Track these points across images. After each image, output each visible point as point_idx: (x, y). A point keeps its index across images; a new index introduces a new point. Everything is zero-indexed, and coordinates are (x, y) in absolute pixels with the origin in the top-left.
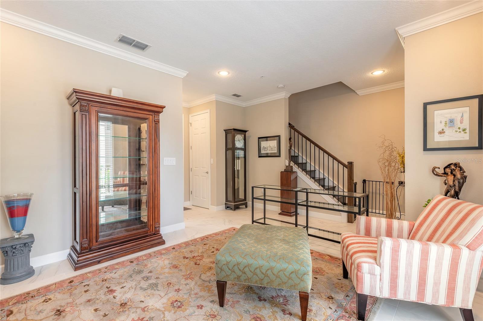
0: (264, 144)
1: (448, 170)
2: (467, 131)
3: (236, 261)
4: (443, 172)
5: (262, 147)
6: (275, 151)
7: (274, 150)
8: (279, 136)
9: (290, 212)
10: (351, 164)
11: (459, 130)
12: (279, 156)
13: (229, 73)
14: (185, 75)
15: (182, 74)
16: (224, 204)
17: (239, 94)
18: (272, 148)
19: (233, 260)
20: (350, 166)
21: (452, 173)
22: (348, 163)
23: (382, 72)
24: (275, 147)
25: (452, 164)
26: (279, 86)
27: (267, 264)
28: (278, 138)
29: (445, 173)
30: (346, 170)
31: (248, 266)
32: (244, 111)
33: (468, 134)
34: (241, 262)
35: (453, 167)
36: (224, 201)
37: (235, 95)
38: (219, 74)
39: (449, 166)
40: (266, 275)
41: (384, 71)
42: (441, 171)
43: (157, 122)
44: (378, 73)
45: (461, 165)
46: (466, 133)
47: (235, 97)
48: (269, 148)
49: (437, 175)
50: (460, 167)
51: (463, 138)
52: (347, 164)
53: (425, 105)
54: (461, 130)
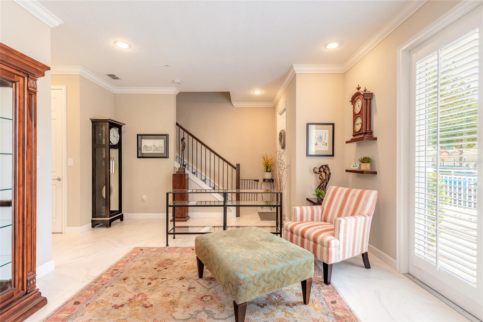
0: (145, 143)
1: (322, 170)
2: (328, 145)
3: (261, 273)
4: (318, 171)
5: (143, 145)
6: (162, 151)
7: (160, 150)
8: (167, 135)
9: (184, 217)
10: (238, 165)
11: (324, 144)
12: (167, 157)
13: (130, 47)
14: (57, 24)
15: (56, 22)
16: (91, 221)
17: (117, 76)
18: (157, 148)
19: (257, 273)
20: (237, 168)
21: (324, 171)
22: (237, 164)
23: (260, 92)
24: (162, 147)
25: (324, 165)
26: (177, 81)
27: (286, 264)
28: (166, 137)
29: (320, 171)
30: (235, 171)
31: (273, 272)
32: (116, 99)
33: (328, 146)
34: (265, 271)
35: (324, 167)
36: (90, 217)
37: (110, 75)
38: (115, 44)
39: (322, 166)
40: (287, 275)
41: (262, 92)
42: (317, 170)
43: (32, 93)
44: (257, 92)
45: (329, 166)
46: (327, 146)
47: (110, 78)
48: (153, 148)
49: (316, 173)
50: (328, 168)
51: (326, 149)
52: (235, 166)
53: (308, 125)
54: (325, 144)
